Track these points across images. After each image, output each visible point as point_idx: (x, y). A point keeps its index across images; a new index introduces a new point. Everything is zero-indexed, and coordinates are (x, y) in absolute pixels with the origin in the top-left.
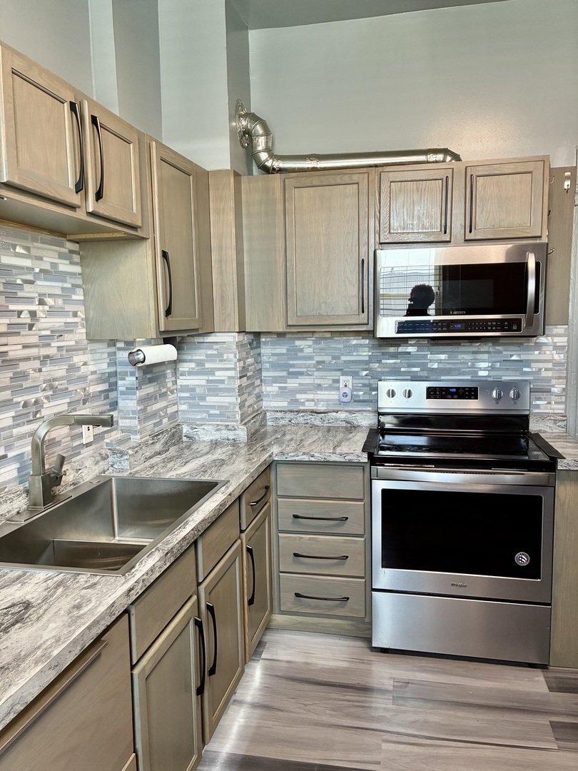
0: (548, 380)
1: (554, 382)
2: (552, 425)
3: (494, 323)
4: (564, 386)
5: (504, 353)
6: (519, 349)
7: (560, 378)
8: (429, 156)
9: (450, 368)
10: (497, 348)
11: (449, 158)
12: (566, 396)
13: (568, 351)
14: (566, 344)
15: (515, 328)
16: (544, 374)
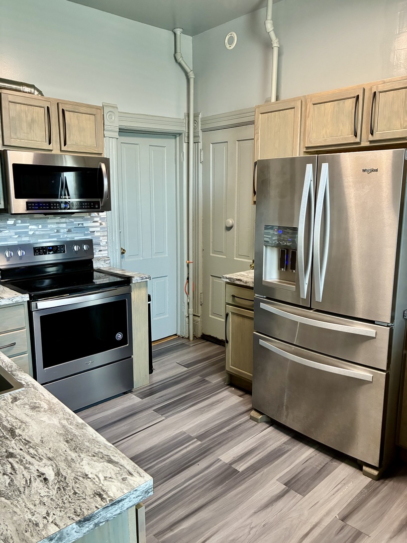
0: (98, 237)
1: (101, 238)
2: (103, 263)
3: (86, 204)
4: (106, 241)
5: (75, 223)
6: (82, 220)
7: (104, 236)
8: (24, 87)
9: (43, 234)
10: (71, 219)
11: (36, 93)
12: (108, 246)
13: (107, 221)
14: (106, 216)
15: (97, 207)
16: (96, 234)
